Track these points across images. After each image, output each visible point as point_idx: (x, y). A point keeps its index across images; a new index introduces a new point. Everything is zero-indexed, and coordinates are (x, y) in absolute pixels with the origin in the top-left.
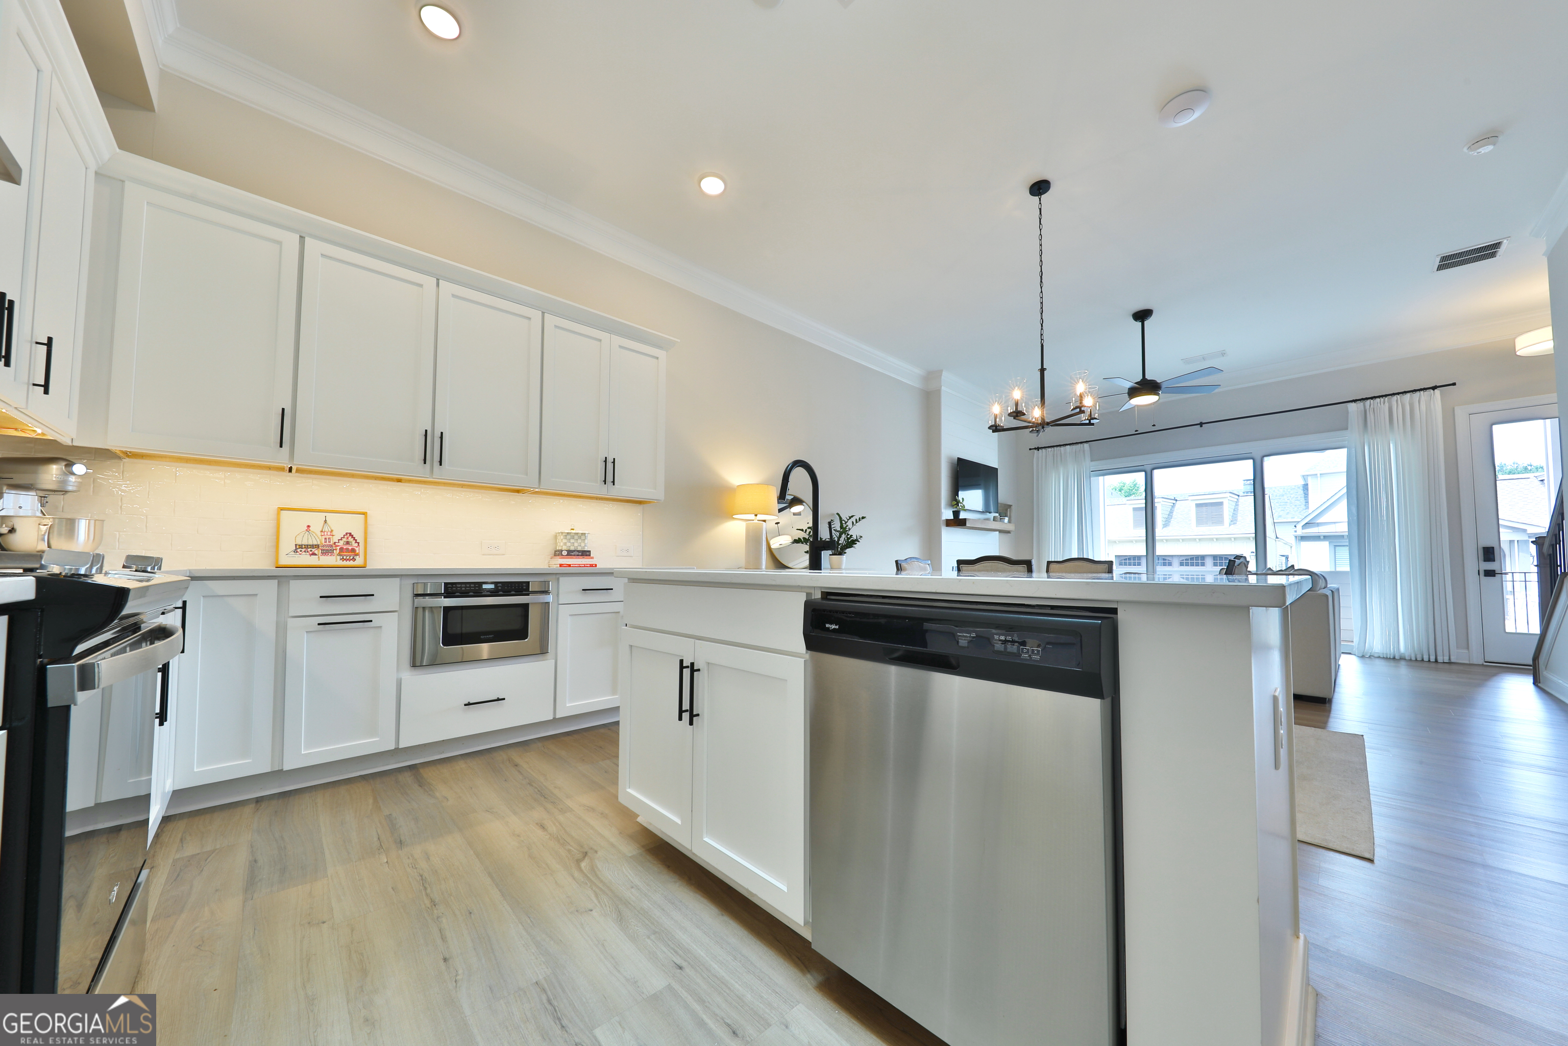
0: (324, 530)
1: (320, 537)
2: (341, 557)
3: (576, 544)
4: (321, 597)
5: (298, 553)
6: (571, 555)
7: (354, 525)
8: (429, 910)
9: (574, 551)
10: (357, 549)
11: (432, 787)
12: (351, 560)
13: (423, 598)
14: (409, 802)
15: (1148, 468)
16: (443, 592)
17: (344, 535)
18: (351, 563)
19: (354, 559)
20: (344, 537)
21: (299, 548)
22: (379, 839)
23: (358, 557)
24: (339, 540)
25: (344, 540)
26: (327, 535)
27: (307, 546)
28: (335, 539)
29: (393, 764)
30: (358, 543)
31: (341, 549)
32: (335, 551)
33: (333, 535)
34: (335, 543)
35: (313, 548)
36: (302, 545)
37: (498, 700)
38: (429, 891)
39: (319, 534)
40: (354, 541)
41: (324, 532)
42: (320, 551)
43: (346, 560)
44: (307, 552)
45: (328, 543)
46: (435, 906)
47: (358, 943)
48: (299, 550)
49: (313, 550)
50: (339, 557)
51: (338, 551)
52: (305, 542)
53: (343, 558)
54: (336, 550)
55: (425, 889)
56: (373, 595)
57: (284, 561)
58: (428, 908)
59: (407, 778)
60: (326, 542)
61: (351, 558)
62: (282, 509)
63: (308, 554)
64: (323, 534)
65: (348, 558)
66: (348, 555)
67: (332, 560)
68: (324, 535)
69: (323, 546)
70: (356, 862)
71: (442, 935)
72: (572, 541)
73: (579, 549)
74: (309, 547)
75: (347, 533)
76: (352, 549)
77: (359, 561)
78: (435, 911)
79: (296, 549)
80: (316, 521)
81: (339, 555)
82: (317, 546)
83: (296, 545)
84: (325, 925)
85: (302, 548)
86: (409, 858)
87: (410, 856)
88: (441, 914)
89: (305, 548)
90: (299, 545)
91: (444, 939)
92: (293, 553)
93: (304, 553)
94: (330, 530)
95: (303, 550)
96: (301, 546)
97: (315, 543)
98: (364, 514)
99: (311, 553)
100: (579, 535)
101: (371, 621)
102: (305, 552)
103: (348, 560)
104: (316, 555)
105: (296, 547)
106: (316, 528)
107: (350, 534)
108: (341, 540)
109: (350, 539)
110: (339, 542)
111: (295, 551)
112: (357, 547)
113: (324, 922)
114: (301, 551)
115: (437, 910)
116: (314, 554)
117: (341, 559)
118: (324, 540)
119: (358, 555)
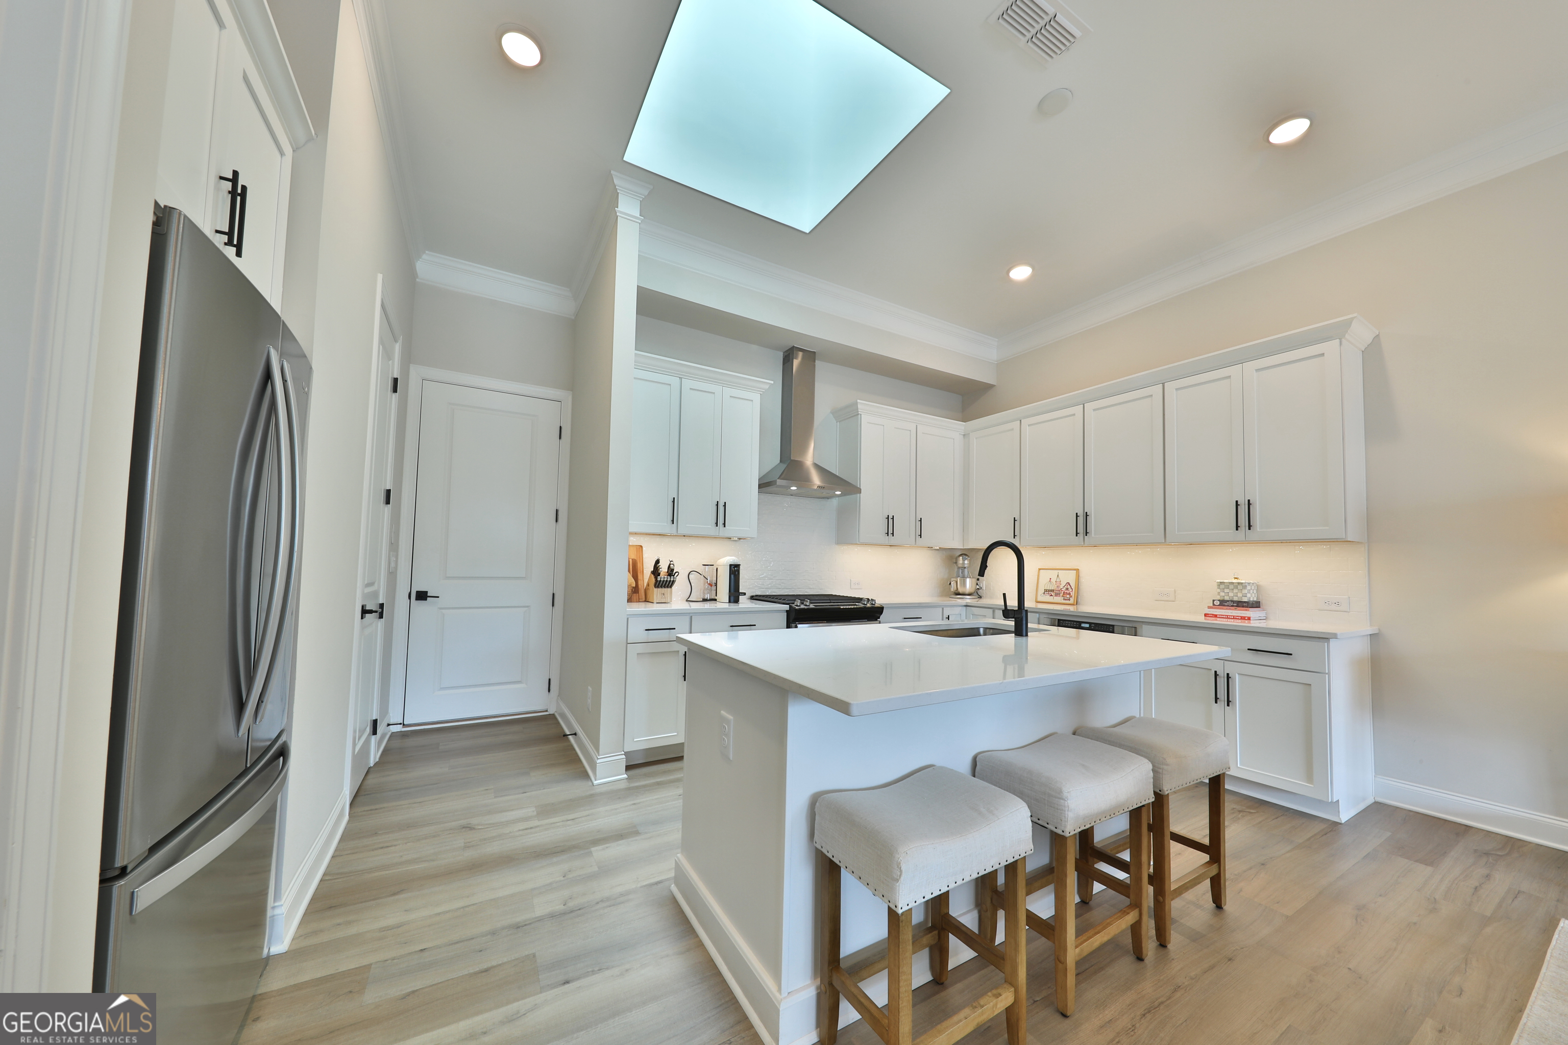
0: (1056, 581)
1: (1055, 585)
3: (1231, 594)
5: (1045, 595)
6: (1224, 606)
7: (1070, 577)
9: (1228, 601)
10: (1071, 593)
17: (1066, 584)
18: (1067, 602)
19: (1069, 600)
21: (1047, 591)
24: (1063, 587)
25: (1066, 587)
26: (1058, 584)
28: (1061, 586)
30: (1072, 589)
31: (1064, 592)
33: (1060, 584)
34: (1061, 589)
39: (1055, 583)
42: (1054, 594)
43: (1066, 600)
44: (1049, 594)
45: (1058, 589)
49: (1051, 593)
52: (1048, 588)
54: (1061, 593)
57: (1040, 599)
62: (1040, 569)
66: (1067, 597)
67: (1059, 600)
69: (1056, 591)
72: (1226, 591)
73: (1236, 599)
74: (1050, 591)
76: (1069, 592)
77: (1072, 600)
80: (1053, 576)
81: (1063, 596)
82: (1052, 591)
93: (1047, 595)
94: (1059, 581)
95: (1047, 593)
97: (1052, 589)
98: (1077, 570)
100: (1235, 584)
105: (1044, 591)
106: (1053, 580)
107: (1069, 583)
109: (1069, 587)
111: (1044, 593)
112: (1071, 591)
116: (1051, 595)
117: (1063, 599)
118: (1056, 587)
119: (1071, 597)
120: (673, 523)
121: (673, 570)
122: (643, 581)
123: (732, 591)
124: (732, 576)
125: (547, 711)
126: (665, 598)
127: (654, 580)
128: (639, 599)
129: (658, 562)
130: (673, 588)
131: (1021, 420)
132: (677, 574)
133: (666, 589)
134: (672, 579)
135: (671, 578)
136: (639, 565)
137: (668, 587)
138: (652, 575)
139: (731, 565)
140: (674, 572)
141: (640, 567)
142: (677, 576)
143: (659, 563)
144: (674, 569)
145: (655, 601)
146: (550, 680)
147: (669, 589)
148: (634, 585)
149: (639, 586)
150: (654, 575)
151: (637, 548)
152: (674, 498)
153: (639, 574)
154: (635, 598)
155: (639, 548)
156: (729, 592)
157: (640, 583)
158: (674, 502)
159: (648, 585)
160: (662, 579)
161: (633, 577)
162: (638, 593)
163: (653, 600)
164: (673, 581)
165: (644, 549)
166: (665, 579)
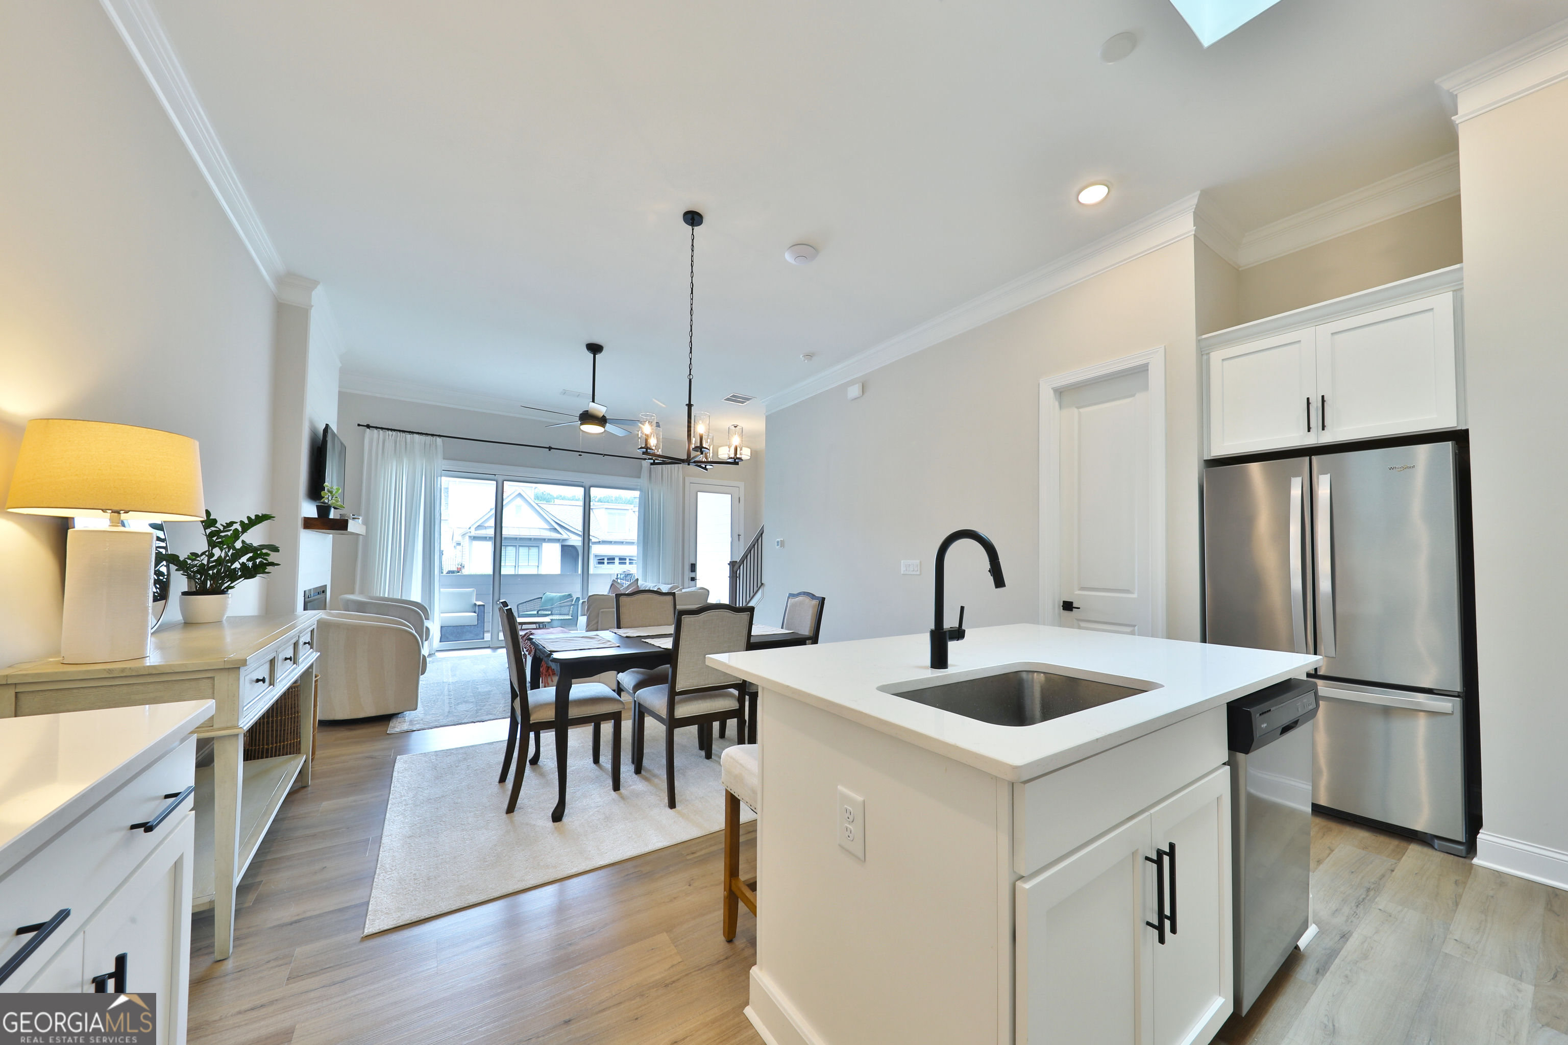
15: (500, 479)
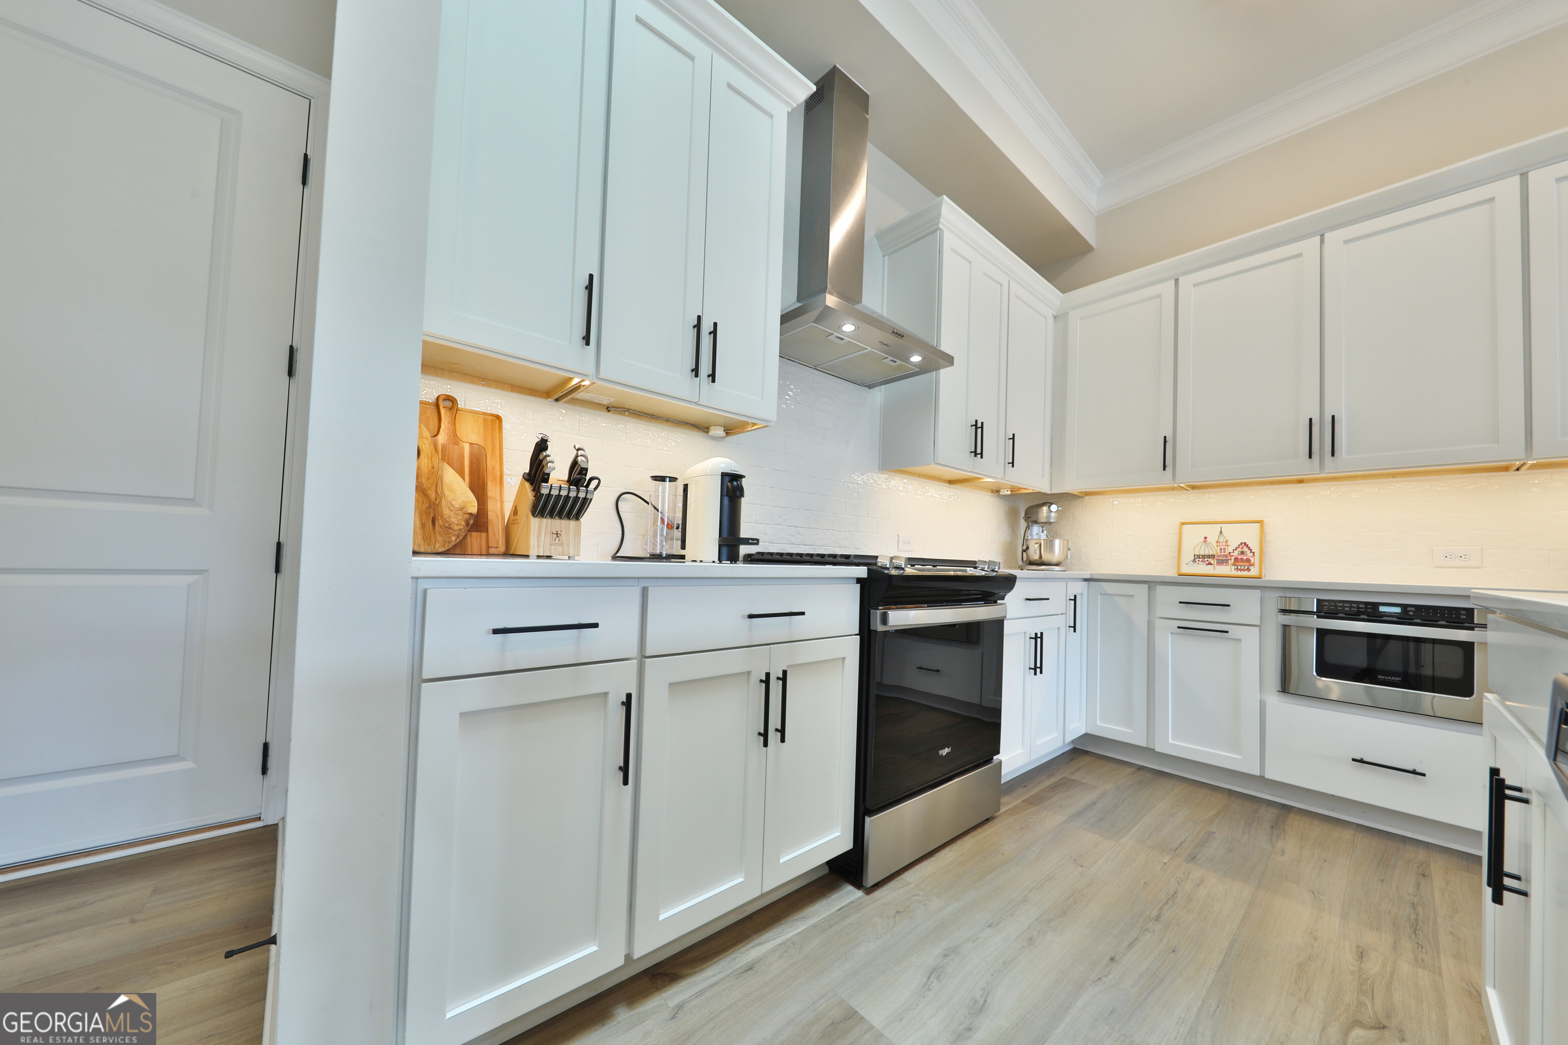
0: (1219, 541)
1: (1216, 547)
2: (1236, 567)
4: (1180, 602)
5: (1196, 563)
7: (1250, 535)
8: (1148, 918)
10: (1252, 559)
11: (1282, 835)
12: (1246, 570)
13: (1297, 616)
14: (1243, 833)
16: (1315, 611)
17: (1239, 545)
18: (1246, 573)
19: (1248, 570)
20: (1239, 547)
21: (1198, 558)
22: (1182, 843)
23: (1253, 567)
24: (1234, 550)
25: (1239, 550)
26: (1222, 545)
27: (1204, 557)
28: (1230, 549)
29: (1267, 794)
30: (1254, 553)
31: (1236, 559)
32: (1229, 561)
33: (1228, 546)
34: (1230, 553)
35: (1209, 558)
36: (1200, 555)
37: (1414, 772)
38: (1166, 907)
39: (1215, 544)
40: (1250, 551)
41: (1219, 543)
42: (1216, 561)
43: (1241, 570)
44: (1204, 562)
45: (1223, 553)
46: (1156, 920)
47: (1082, 895)
48: (1197, 560)
49: (1209, 560)
50: (1233, 567)
51: (1233, 561)
52: (1202, 553)
53: (1237, 568)
54: (1231, 560)
55: (1166, 903)
56: (1229, 606)
57: (1185, 569)
58: (1149, 917)
59: (1269, 814)
60: (1221, 552)
61: (1246, 568)
62: (1183, 524)
63: (1205, 563)
64: (1218, 544)
65: (1242, 568)
66: (1242, 565)
67: (1227, 570)
68: (1220, 545)
69: (1219, 556)
70: (1146, 847)
71: (1133, 942)
74: (1206, 557)
75: (1241, 543)
76: (1247, 559)
77: (1254, 571)
78: (1151, 924)
79: (1195, 559)
80: (1212, 533)
81: (1234, 564)
82: (1213, 556)
83: (1195, 555)
84: (1080, 869)
85: (1200, 558)
86: (1184, 873)
87: (1187, 873)
88: (1152, 930)
89: (1202, 558)
90: (1197, 556)
91: (1130, 946)
92: (1192, 563)
93: (1201, 563)
94: (1225, 541)
95: (1201, 560)
96: (1199, 557)
97: (1211, 553)
98: (1260, 523)
99: (1207, 562)
101: (1227, 632)
102: (1202, 561)
103: (1242, 570)
104: (1211, 564)
105: (1194, 557)
106: (1212, 540)
107: (1245, 543)
108: (1236, 550)
109: (1245, 549)
110: (1233, 552)
111: (1194, 561)
112: (1252, 557)
113: (1082, 867)
114: (1199, 561)
115: (1154, 924)
116: (1210, 564)
117: (1235, 569)
118: (1219, 550)
119: (1253, 565)
120: (588, 343)
121: (584, 471)
122: (502, 502)
123: (725, 535)
124: (726, 500)
125: (259, 819)
126: (562, 545)
127: (530, 495)
128: (488, 547)
129: (542, 446)
130: (582, 520)
131: (1177, 280)
132: (594, 483)
133: (563, 521)
134: (582, 495)
135: (578, 491)
136: (491, 462)
137: (568, 517)
138: (527, 484)
139: (724, 475)
140: (588, 478)
141: (493, 468)
142: (596, 489)
143: (546, 448)
144: (586, 470)
145: (533, 552)
146: (266, 747)
147: (572, 523)
148: (474, 509)
149: (490, 514)
150: (532, 484)
151: (485, 420)
152: (591, 276)
153: (489, 484)
154: (475, 545)
155: (493, 421)
156: (720, 536)
157: (492, 506)
158: (589, 288)
159: (515, 512)
160: (555, 492)
161: (472, 488)
162: (487, 531)
163: (528, 546)
164: (585, 499)
165: (506, 426)
166: (564, 493)
